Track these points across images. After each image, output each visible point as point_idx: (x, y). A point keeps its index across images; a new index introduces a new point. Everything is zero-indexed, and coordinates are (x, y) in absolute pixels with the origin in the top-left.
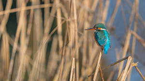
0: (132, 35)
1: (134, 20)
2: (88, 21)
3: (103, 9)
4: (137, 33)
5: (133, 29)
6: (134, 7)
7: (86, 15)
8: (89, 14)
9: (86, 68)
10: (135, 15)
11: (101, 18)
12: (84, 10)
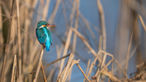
0: (73, 32)
1: (75, 17)
2: (29, 18)
3: (44, 6)
4: (78, 30)
5: (74, 26)
6: (74, 4)
7: (27, 12)
8: (30, 11)
9: (27, 65)
10: (76, 12)
11: (42, 15)
12: (25, 7)
